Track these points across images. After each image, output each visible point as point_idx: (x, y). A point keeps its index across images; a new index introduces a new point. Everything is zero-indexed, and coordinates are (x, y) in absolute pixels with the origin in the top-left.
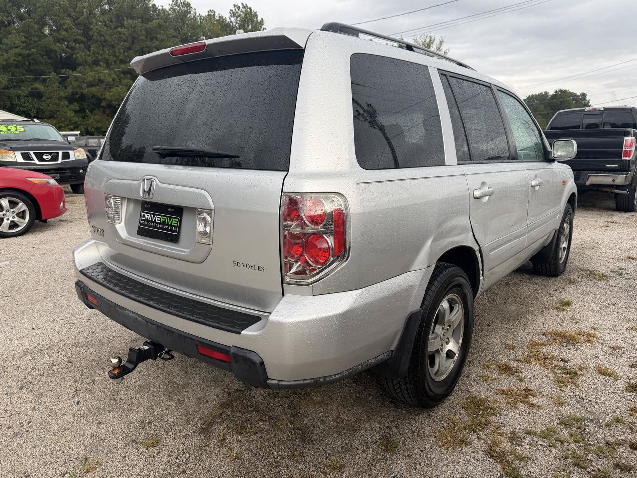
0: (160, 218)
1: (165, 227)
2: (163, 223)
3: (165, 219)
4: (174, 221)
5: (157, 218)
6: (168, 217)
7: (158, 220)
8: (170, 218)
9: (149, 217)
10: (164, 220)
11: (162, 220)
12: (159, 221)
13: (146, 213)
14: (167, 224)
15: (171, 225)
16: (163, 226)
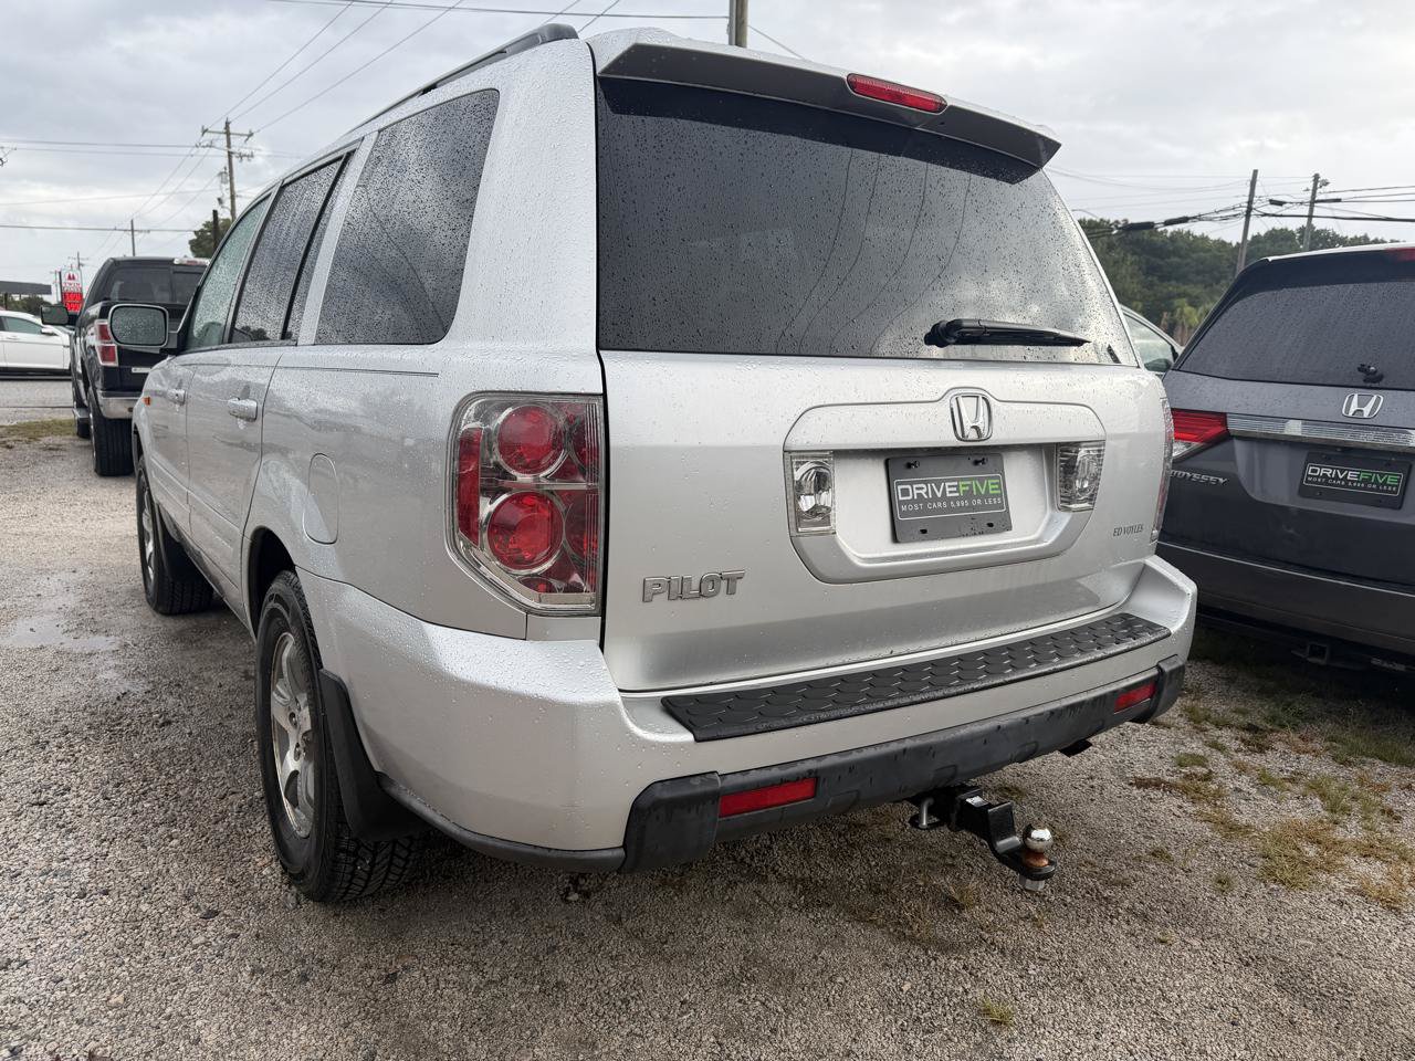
0: (957, 486)
1: (974, 503)
2: (968, 495)
3: (971, 486)
4: (992, 484)
5: (948, 490)
6: (975, 479)
7: (950, 492)
8: (981, 480)
9: (923, 492)
10: (967, 488)
11: (962, 489)
12: (957, 494)
13: (911, 484)
14: (979, 495)
15: (987, 495)
16: (970, 502)
